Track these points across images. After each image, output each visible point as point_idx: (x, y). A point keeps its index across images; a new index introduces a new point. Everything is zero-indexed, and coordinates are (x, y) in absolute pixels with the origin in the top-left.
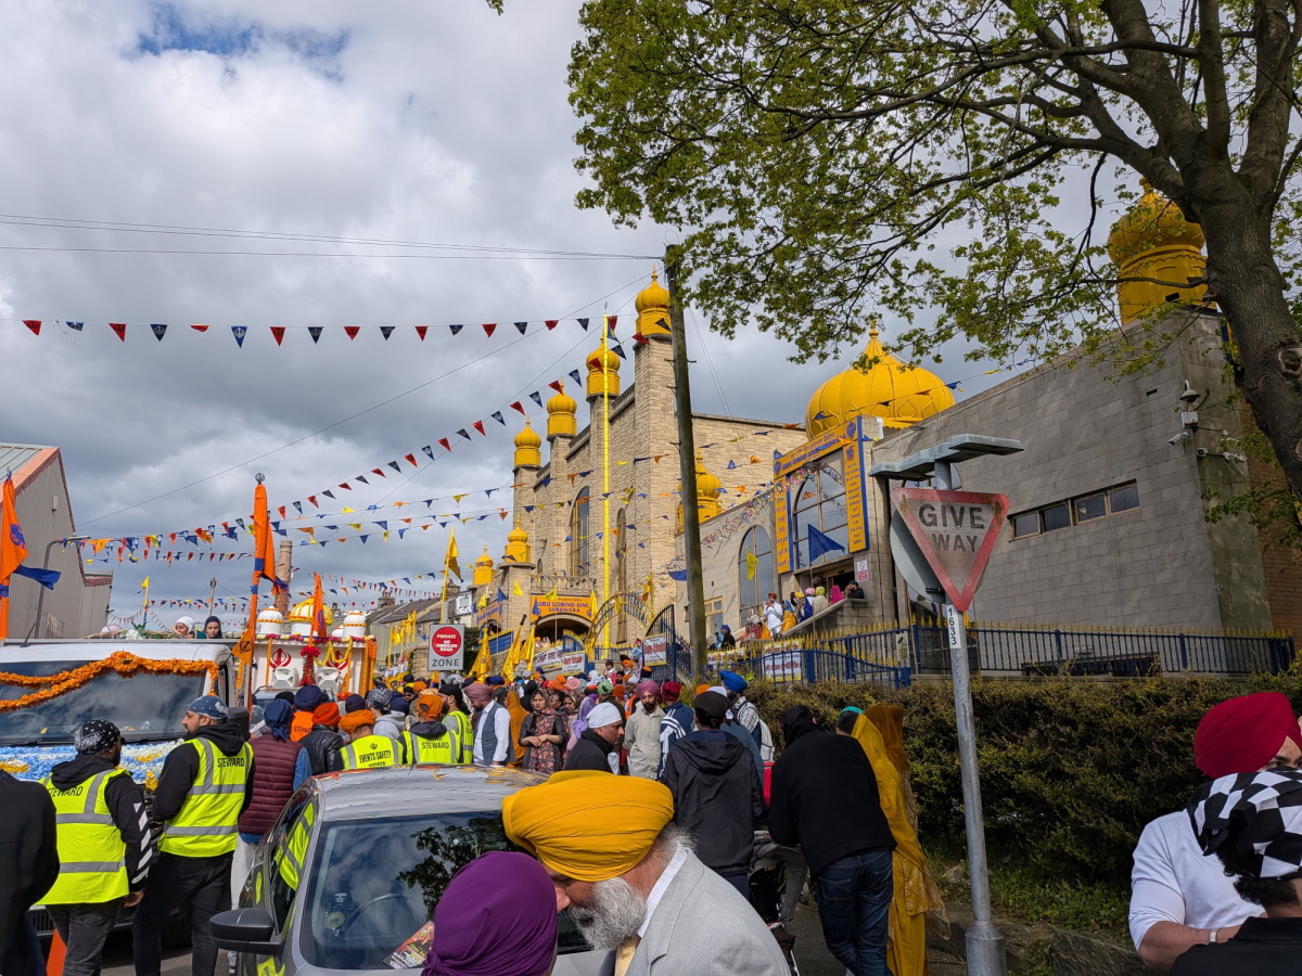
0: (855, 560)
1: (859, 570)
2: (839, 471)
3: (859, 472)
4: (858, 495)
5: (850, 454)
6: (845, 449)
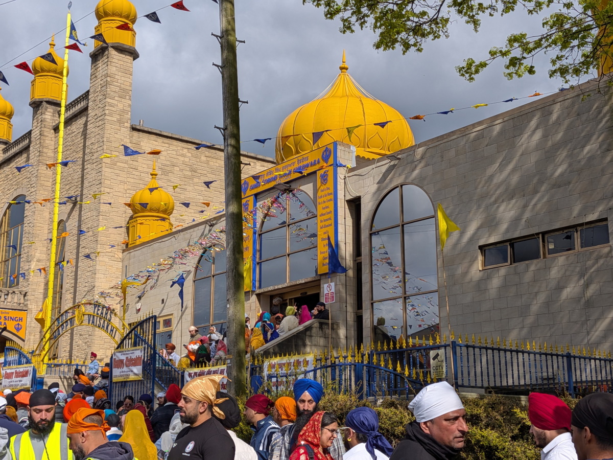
0: (322, 282)
1: (326, 292)
2: (311, 194)
3: (332, 197)
4: (330, 219)
5: (324, 178)
6: (319, 173)
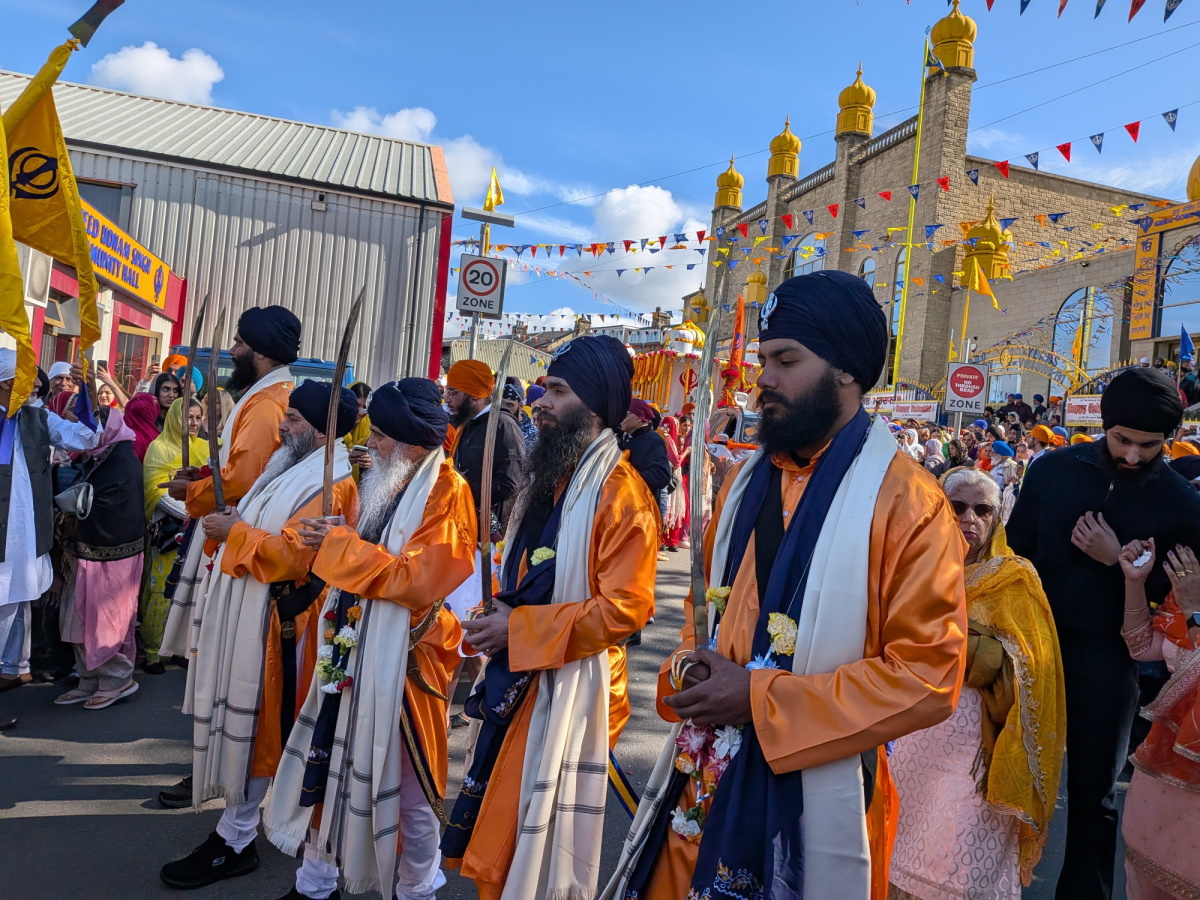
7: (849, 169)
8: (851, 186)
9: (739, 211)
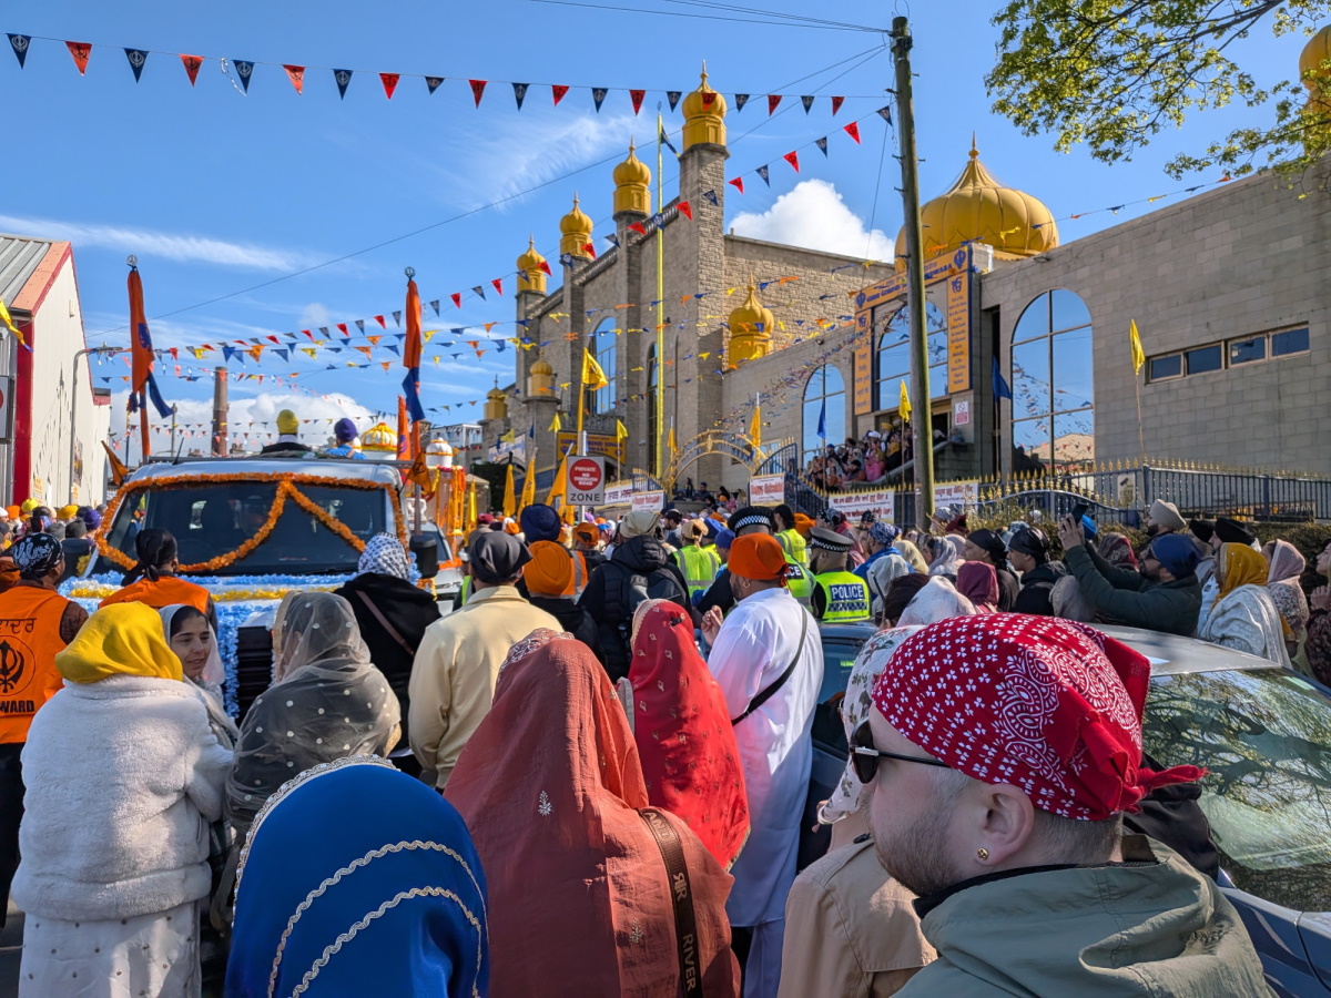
0: (953, 401)
1: (957, 411)
3: (966, 307)
4: (963, 332)
5: (957, 285)
6: (950, 280)
7: (629, 251)
8: (632, 268)
9: (542, 296)
